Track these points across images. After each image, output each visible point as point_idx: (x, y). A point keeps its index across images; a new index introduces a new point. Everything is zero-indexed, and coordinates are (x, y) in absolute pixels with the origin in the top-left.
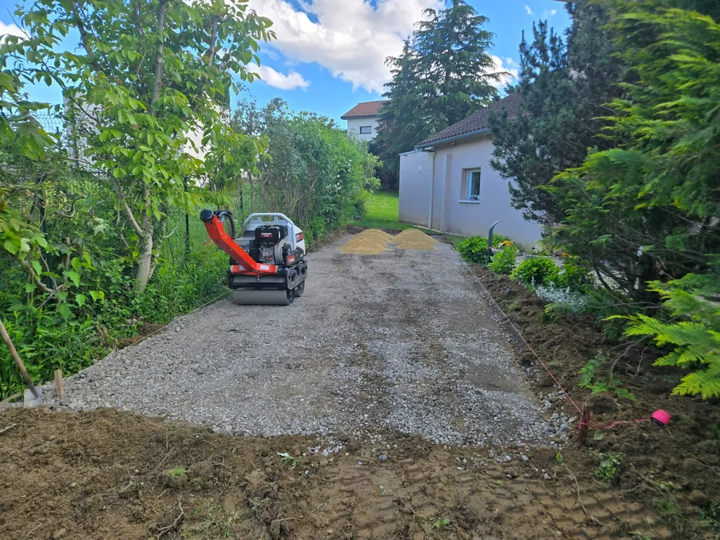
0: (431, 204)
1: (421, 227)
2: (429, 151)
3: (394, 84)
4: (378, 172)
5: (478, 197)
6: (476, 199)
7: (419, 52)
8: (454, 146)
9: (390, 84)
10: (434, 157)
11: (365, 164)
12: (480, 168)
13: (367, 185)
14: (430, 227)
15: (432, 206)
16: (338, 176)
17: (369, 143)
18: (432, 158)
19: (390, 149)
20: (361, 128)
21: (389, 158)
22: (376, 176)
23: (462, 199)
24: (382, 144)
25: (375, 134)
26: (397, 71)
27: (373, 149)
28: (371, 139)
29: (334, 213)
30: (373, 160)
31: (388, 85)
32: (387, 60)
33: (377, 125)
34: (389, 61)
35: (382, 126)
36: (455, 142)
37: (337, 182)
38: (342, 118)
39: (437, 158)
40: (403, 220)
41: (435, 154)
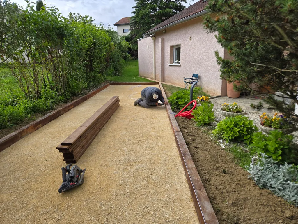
0: (154, 67)
1: (150, 79)
2: (152, 37)
3: (137, 7)
5: (180, 62)
8: (165, 33)
12: (180, 45)
13: (124, 57)
14: (154, 79)
18: (153, 41)
20: (123, 30)
23: (170, 63)
28: (127, 35)
30: (126, 44)
31: (134, 7)
33: (130, 28)
35: (132, 28)
36: (165, 30)
38: (114, 25)
39: (156, 40)
40: (141, 75)
41: (155, 38)
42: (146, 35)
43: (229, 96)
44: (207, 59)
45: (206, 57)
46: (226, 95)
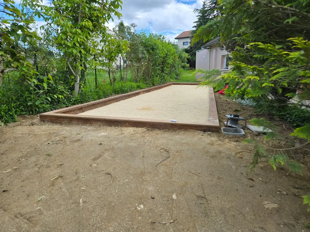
2: (208, 49)
3: (198, 22)
6: (227, 68)
7: (209, 6)
9: (197, 22)
11: (182, 57)
17: (186, 49)
18: (209, 52)
20: (184, 43)
22: (188, 63)
25: (189, 45)
26: (199, 16)
28: (187, 47)
30: (186, 55)
31: (195, 22)
32: (194, 10)
33: (190, 41)
34: (195, 11)
38: (175, 39)
41: (211, 50)
42: (203, 48)
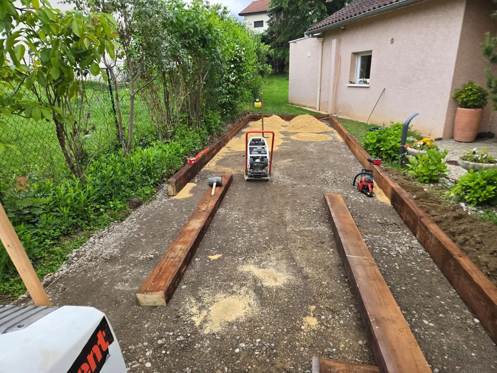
0: (319, 88)
1: (310, 109)
2: (318, 37)
4: (270, 59)
5: (368, 80)
6: (365, 82)
8: (344, 30)
10: (323, 43)
11: (258, 52)
12: (371, 51)
13: (261, 71)
14: (318, 109)
15: (320, 90)
16: (232, 66)
17: (262, 35)
18: (320, 44)
19: (278, 39)
20: (255, 22)
21: (279, 47)
22: (268, 63)
23: (349, 83)
24: (272, 35)
25: (266, 27)
27: (264, 39)
28: (263, 32)
29: (231, 104)
30: (265, 48)
33: (268, 19)
35: (272, 19)
36: (345, 26)
37: (231, 72)
38: (240, 15)
39: (325, 43)
40: (293, 102)
41: (324, 40)
42: (308, 35)
43: (457, 138)
44: (422, 76)
45: (420, 72)
46: (452, 137)
